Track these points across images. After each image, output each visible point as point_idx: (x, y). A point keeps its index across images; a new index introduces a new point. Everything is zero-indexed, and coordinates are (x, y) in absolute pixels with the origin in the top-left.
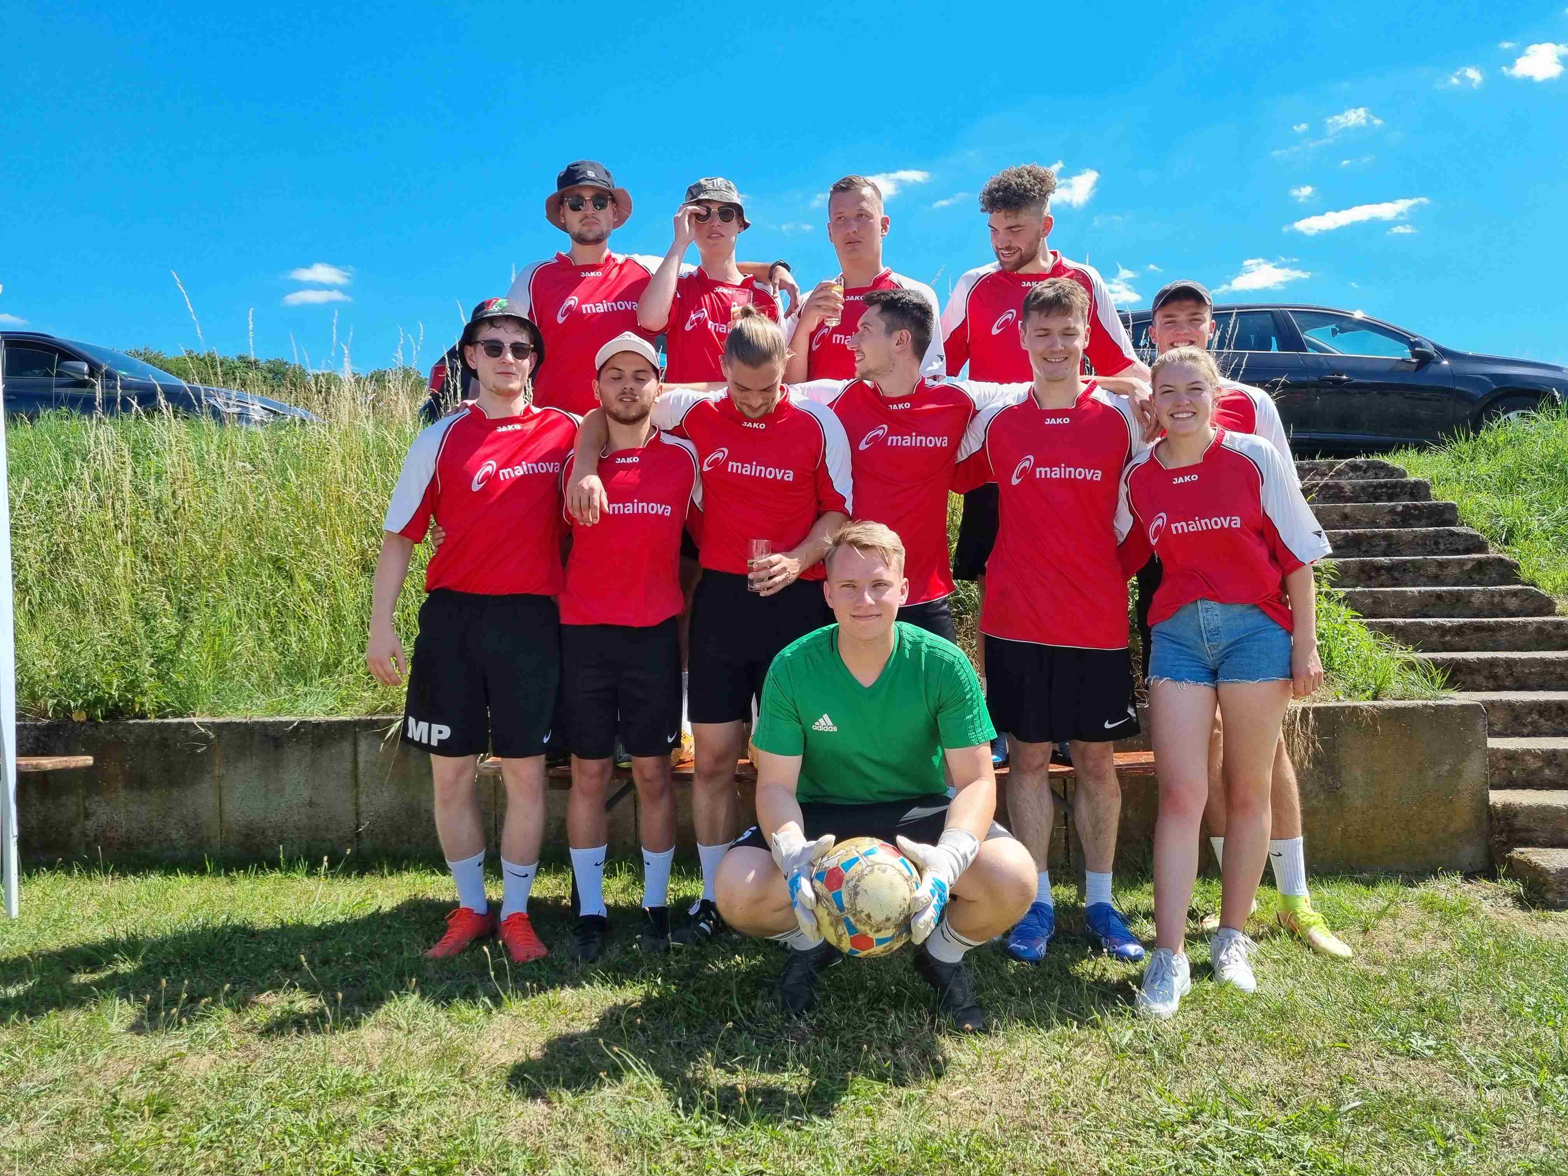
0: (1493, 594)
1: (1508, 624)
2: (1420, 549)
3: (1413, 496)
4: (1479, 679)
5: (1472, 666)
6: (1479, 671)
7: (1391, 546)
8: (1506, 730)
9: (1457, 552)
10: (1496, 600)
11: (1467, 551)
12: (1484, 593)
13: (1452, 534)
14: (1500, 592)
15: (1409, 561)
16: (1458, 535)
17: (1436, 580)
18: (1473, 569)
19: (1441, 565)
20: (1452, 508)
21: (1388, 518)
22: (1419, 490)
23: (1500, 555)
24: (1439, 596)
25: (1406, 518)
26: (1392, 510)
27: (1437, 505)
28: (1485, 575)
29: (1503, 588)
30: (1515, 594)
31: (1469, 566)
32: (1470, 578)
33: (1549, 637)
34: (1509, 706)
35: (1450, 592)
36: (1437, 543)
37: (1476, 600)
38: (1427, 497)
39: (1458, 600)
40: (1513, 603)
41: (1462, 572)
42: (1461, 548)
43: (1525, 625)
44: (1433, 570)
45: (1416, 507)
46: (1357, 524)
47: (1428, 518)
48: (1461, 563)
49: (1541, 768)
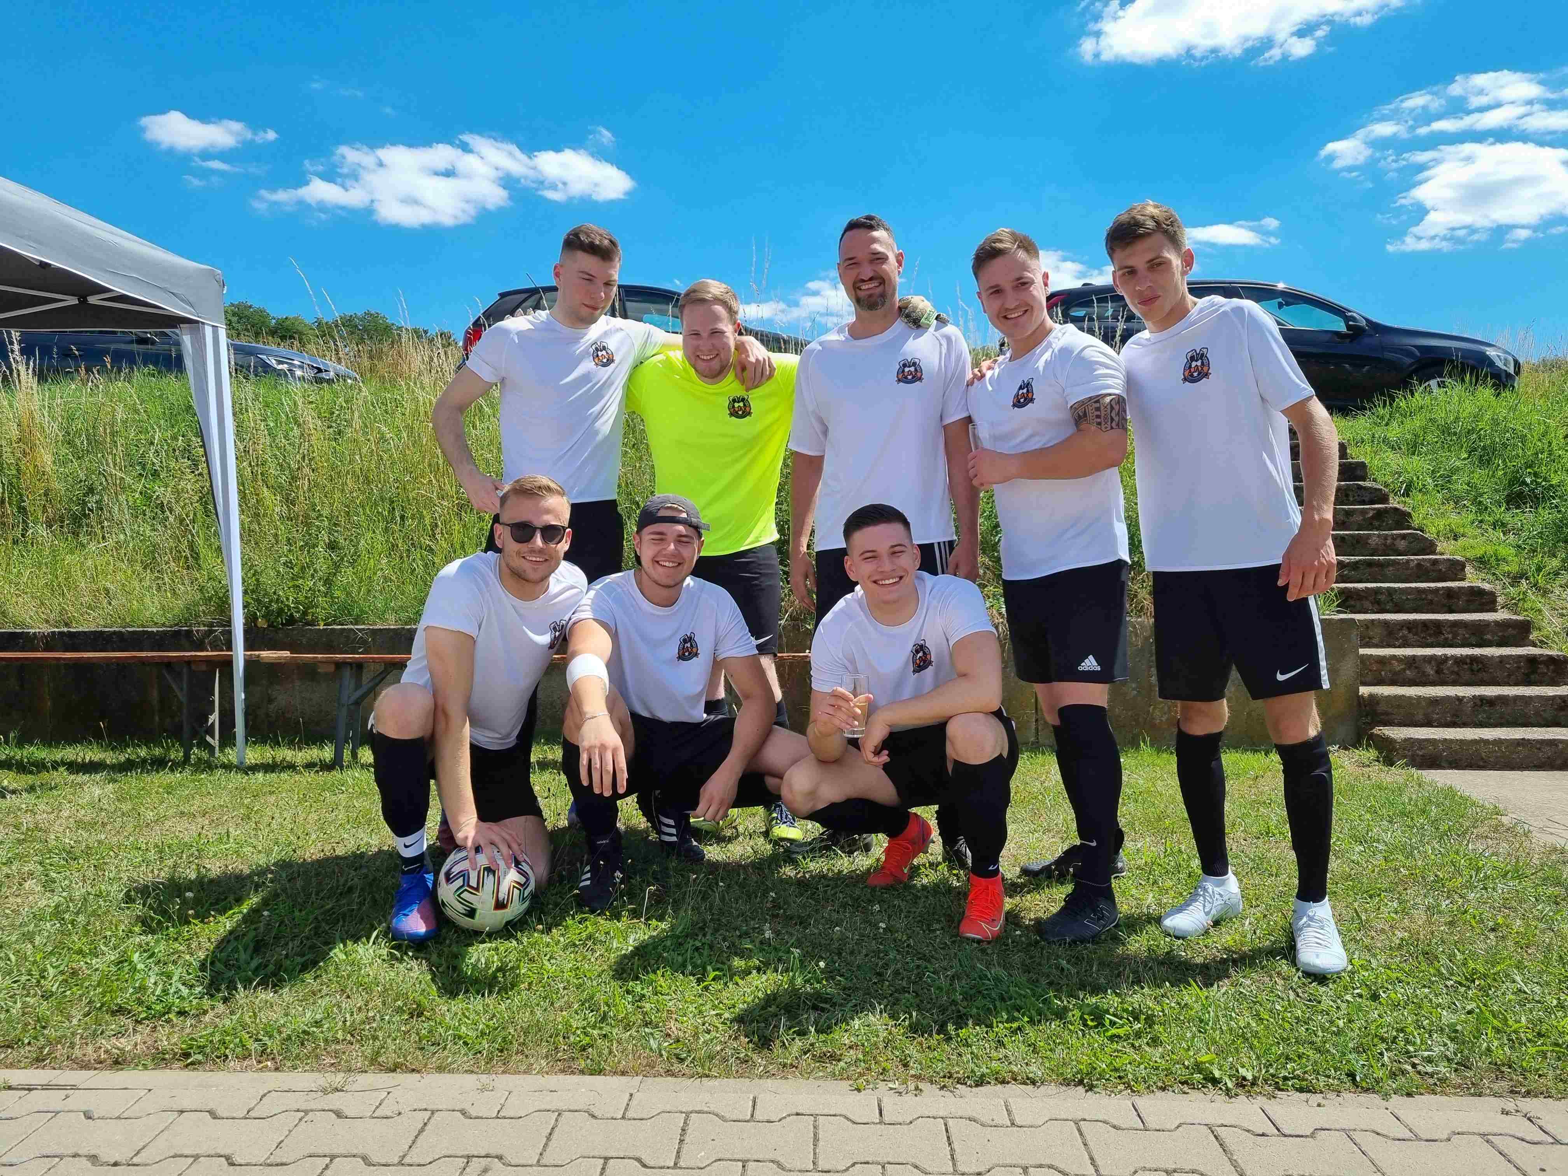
0: (1386, 537)
1: (1394, 560)
4: (1367, 604)
5: (1363, 594)
8: (1382, 642)
9: (1363, 503)
10: (1389, 542)
11: (1372, 502)
12: (1380, 536)
14: (1392, 535)
18: (1373, 517)
19: (1350, 514)
23: (1398, 506)
28: (1383, 521)
29: (1394, 532)
30: (1404, 537)
31: (1373, 514)
32: (1370, 524)
33: (1427, 571)
34: (1386, 623)
36: (1347, 495)
37: (1374, 541)
40: (1402, 544)
41: (1366, 519)
43: (1408, 561)
44: (1343, 518)
48: (1365, 512)
49: (1404, 670)
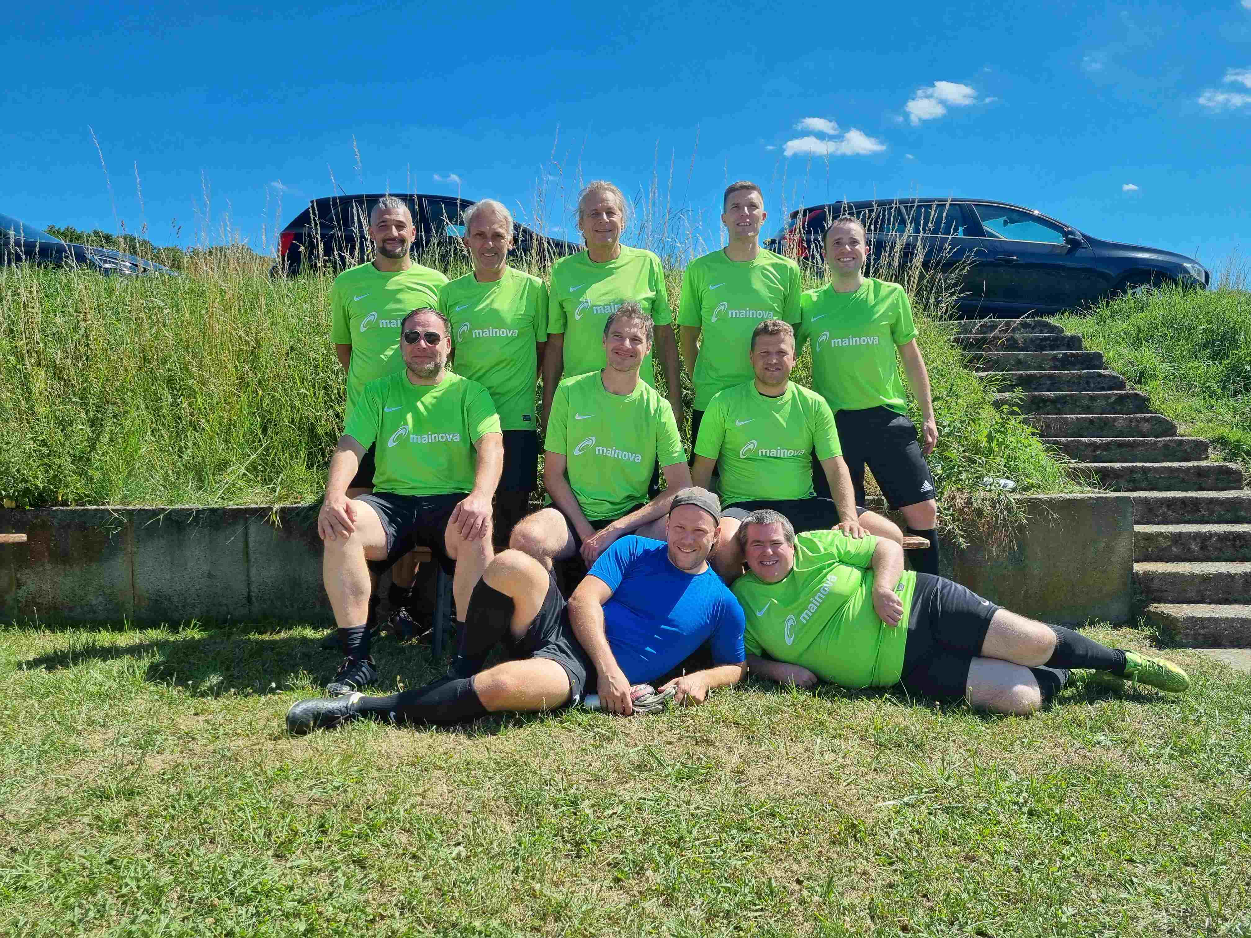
0: (1131, 420)
1: (1143, 441)
2: (1075, 388)
3: (1069, 347)
4: (1123, 483)
5: (1118, 472)
6: (1122, 476)
7: (1054, 383)
8: (1145, 519)
9: (1103, 389)
10: (1134, 424)
11: (1111, 389)
12: (1125, 419)
13: (1100, 375)
14: (1137, 417)
15: (1068, 395)
16: (1104, 376)
17: (1088, 410)
18: (1115, 402)
19: (1092, 398)
20: (1099, 356)
21: (1051, 363)
22: (1074, 342)
23: (1135, 391)
24: (1091, 421)
25: (1065, 363)
26: (1055, 358)
27: (1088, 354)
28: (1125, 406)
29: (1139, 415)
30: (1147, 420)
31: (1113, 399)
32: (1113, 408)
33: (1175, 451)
34: (1146, 501)
35: (1099, 418)
36: (1088, 383)
37: (1118, 424)
38: (1080, 348)
39: (1105, 424)
40: (1146, 427)
41: (1108, 404)
42: (1106, 386)
43: (1155, 443)
44: (1086, 402)
45: (1073, 355)
46: (1029, 368)
47: (1082, 364)
48: (1108, 397)
49: (1170, 546)
